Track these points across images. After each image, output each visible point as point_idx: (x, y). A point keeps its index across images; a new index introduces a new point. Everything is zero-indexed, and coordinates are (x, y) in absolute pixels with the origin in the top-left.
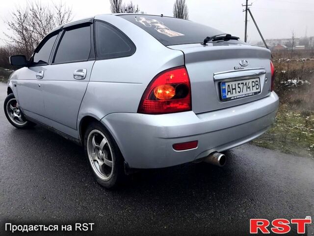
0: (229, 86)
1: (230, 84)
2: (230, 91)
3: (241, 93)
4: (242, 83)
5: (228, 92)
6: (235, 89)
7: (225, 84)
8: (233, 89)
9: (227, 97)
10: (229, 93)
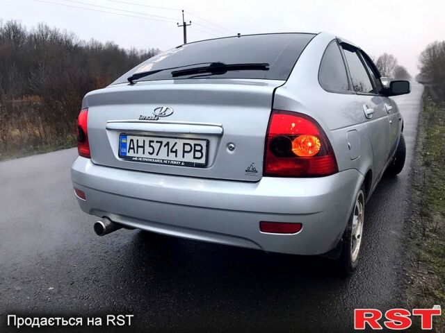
0: (132, 140)
1: (135, 138)
2: (133, 148)
3: (154, 156)
4: (157, 142)
5: (130, 148)
6: (143, 147)
7: (126, 138)
8: (138, 147)
9: (128, 154)
10: (132, 151)
